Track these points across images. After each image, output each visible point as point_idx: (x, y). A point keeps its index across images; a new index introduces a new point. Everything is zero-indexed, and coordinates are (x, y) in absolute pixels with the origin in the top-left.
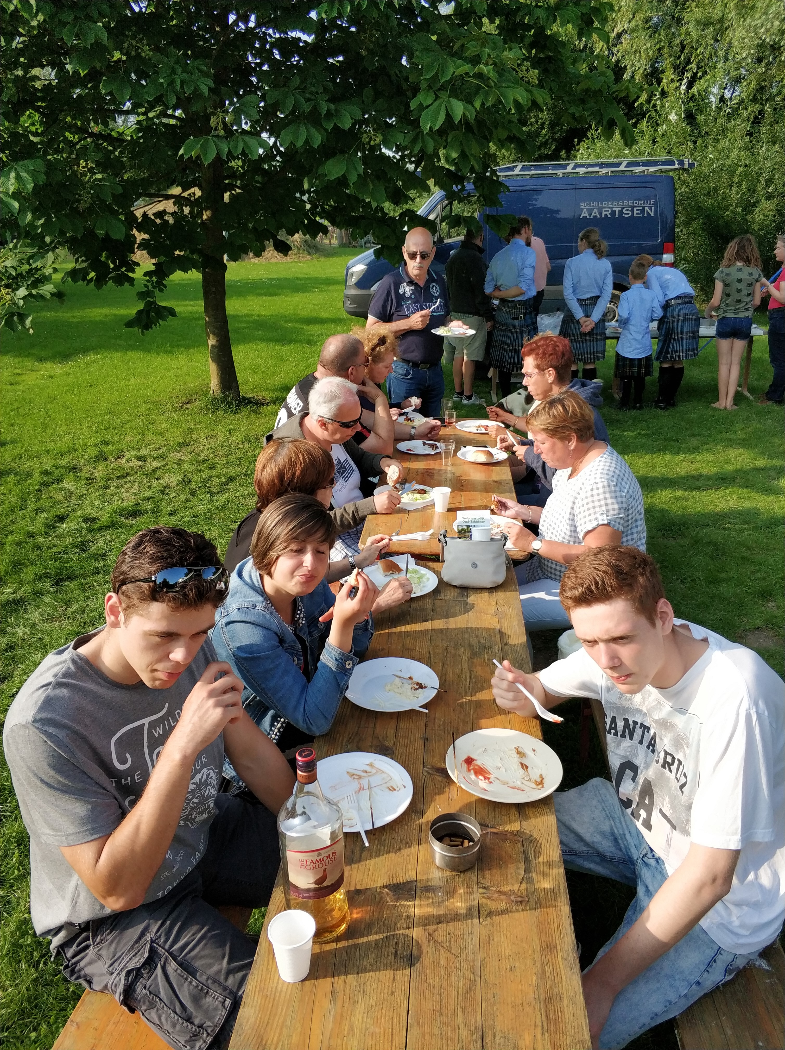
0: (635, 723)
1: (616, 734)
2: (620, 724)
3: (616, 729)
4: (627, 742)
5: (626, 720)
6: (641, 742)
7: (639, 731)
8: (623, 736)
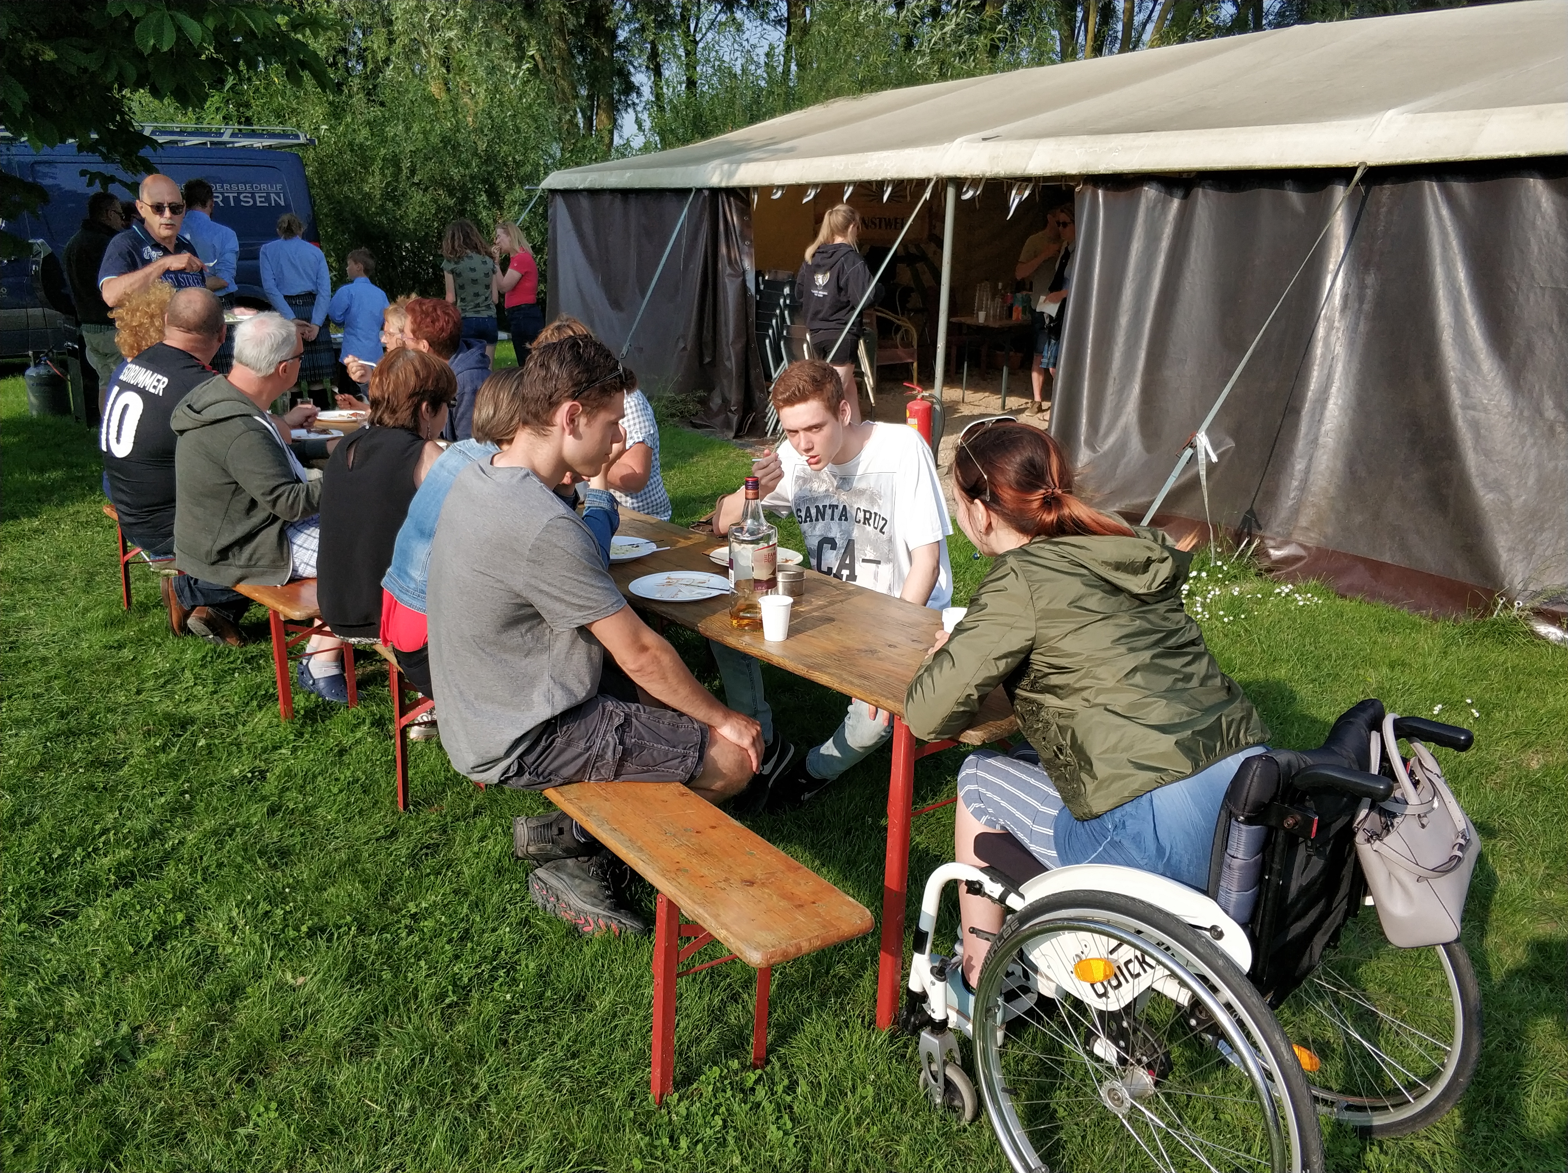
0: (825, 507)
1: (811, 521)
2: (813, 511)
3: (810, 516)
4: (821, 524)
5: (817, 507)
6: (832, 519)
7: (829, 512)
8: (817, 520)
